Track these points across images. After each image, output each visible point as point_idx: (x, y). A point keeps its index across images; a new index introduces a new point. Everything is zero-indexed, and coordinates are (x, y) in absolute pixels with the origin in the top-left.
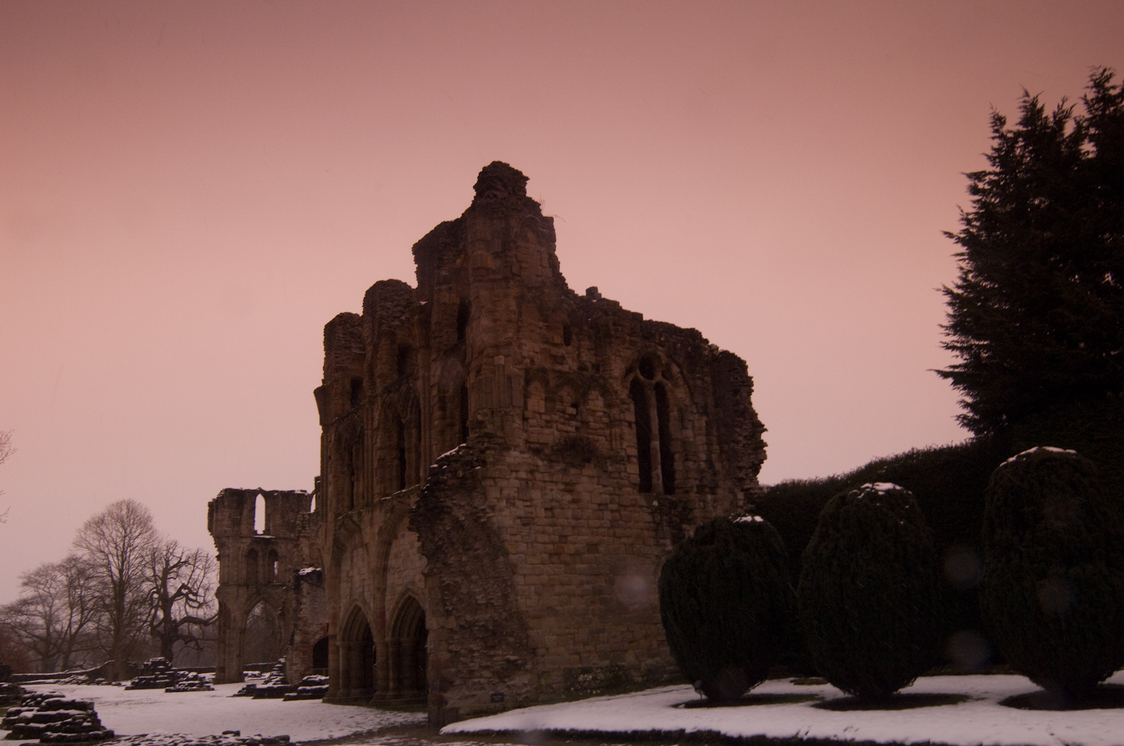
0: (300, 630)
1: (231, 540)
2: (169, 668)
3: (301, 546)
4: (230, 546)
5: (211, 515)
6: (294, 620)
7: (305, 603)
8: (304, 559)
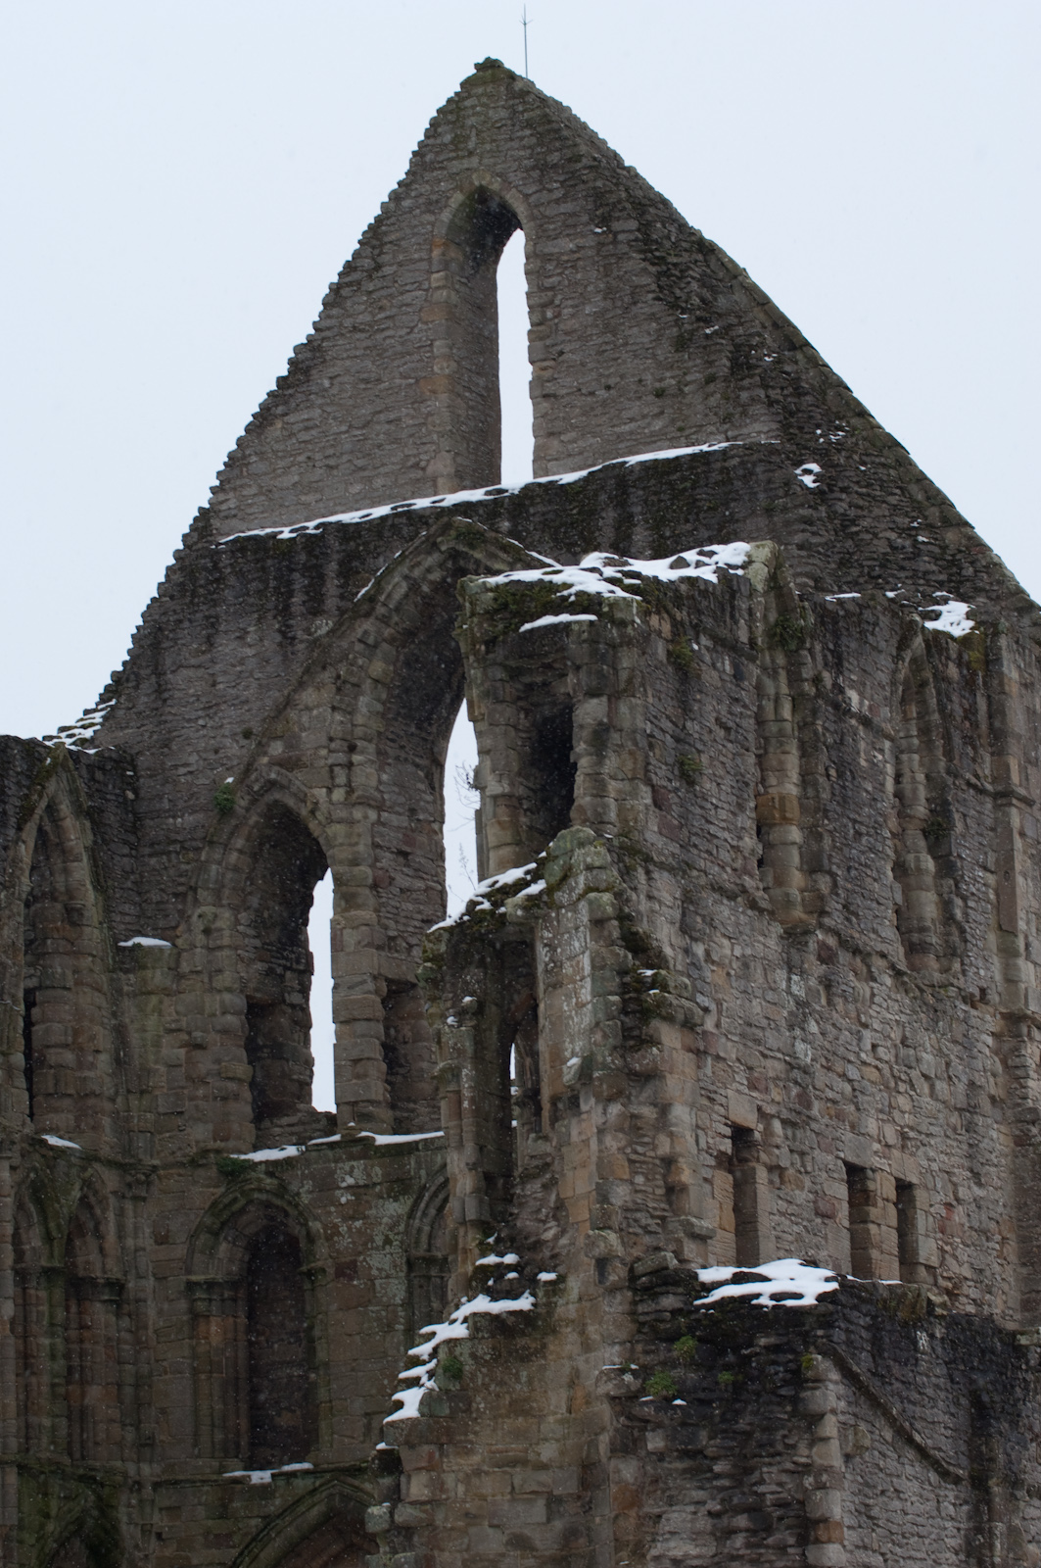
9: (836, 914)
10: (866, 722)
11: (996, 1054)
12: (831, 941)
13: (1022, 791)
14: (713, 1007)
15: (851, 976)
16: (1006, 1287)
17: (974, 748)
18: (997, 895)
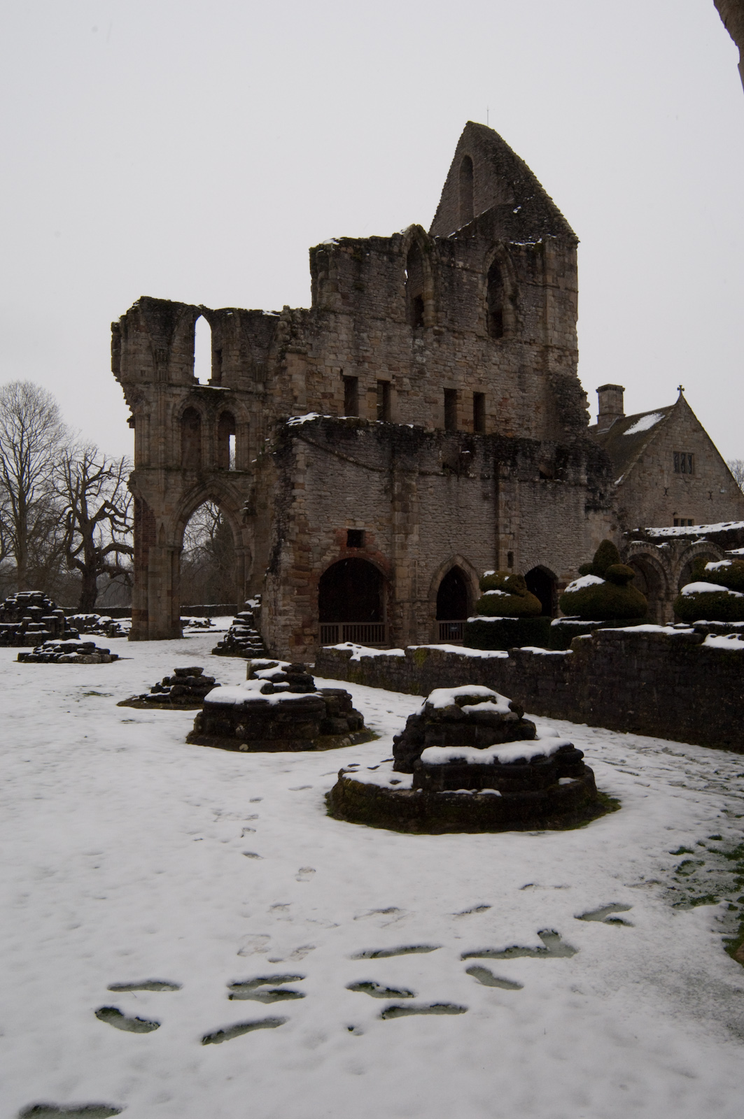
0: (291, 541)
1: (153, 389)
2: (48, 611)
3: (290, 370)
4: (151, 399)
5: (116, 345)
6: (279, 521)
7: (302, 486)
8: (295, 398)
9: (444, 322)
10: (466, 270)
11: (541, 357)
12: (444, 330)
13: (555, 285)
14: (369, 349)
15: (451, 338)
16: (538, 420)
17: (533, 273)
18: (543, 313)
